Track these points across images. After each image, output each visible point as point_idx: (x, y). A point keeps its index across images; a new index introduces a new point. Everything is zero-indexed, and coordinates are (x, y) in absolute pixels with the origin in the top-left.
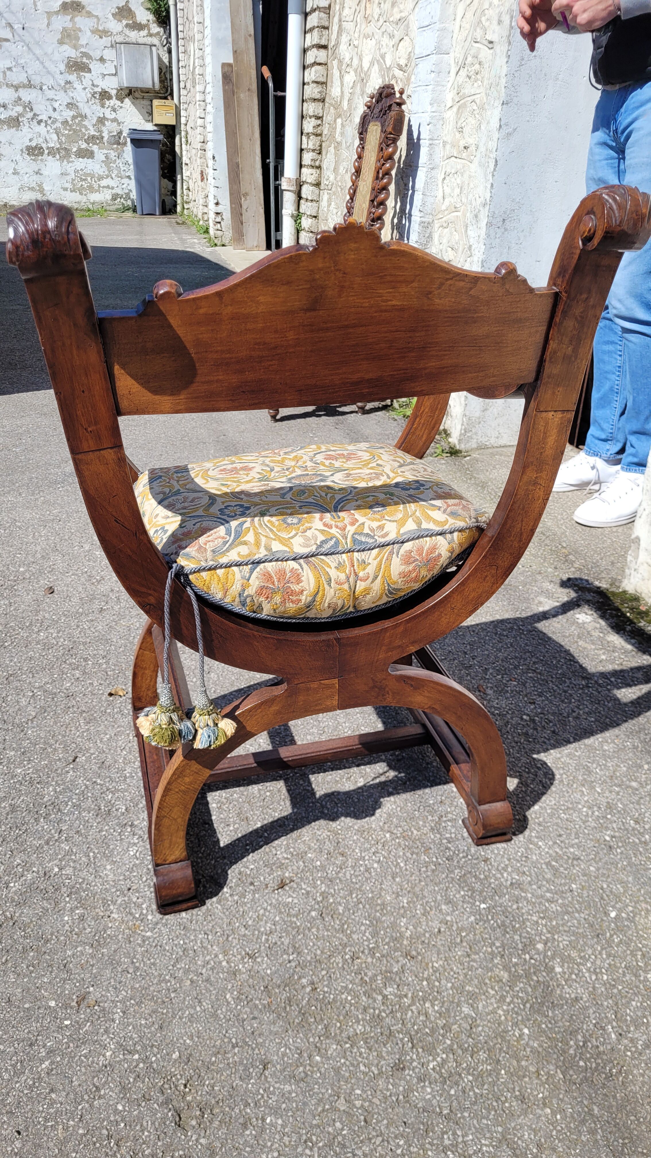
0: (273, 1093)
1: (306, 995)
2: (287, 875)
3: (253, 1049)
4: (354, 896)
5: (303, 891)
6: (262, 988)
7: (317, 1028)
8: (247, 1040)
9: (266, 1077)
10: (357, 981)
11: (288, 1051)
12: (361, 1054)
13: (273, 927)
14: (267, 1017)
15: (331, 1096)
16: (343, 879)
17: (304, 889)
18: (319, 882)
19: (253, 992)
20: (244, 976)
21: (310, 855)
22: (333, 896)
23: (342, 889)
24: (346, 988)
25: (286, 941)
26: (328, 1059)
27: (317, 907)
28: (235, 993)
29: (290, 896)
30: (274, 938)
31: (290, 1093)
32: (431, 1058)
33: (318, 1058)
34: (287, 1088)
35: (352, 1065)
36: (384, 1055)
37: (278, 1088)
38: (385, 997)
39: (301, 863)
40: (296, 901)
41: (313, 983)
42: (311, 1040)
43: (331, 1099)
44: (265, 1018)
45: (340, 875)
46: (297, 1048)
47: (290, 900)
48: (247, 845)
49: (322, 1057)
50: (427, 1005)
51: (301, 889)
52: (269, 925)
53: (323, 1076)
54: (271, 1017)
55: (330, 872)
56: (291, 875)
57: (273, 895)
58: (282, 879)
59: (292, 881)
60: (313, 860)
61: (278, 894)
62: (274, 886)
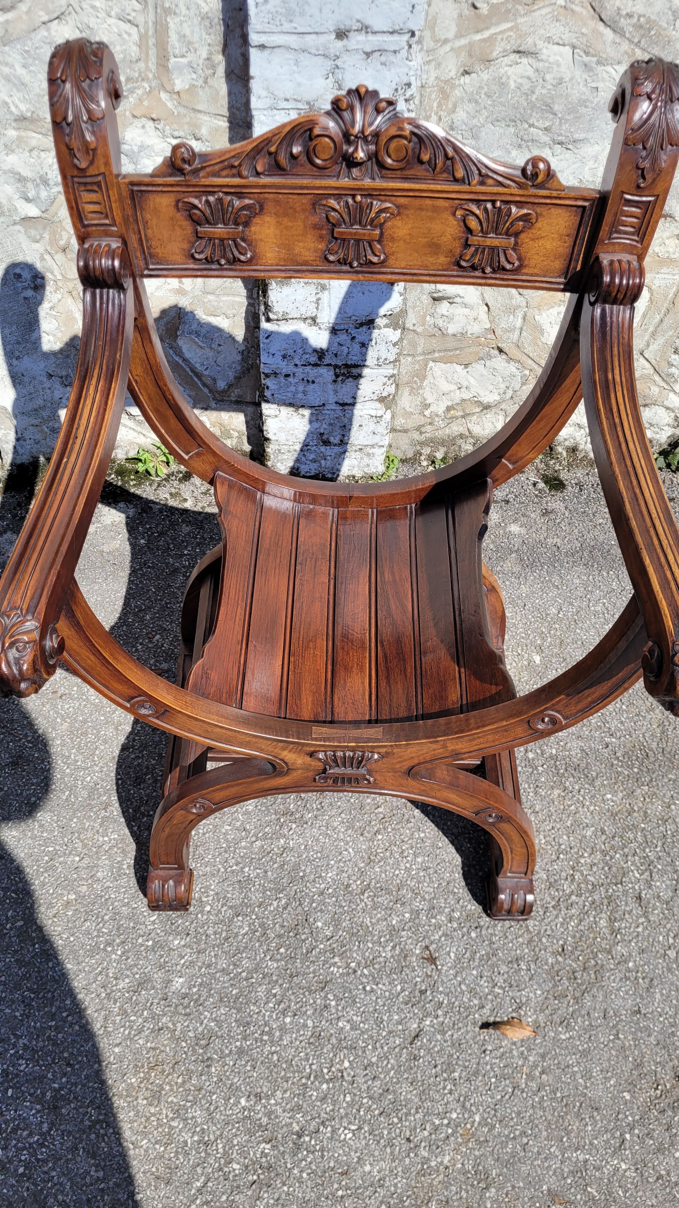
0: (663, 1009)
1: (567, 962)
2: (418, 952)
3: (622, 1020)
4: (456, 890)
5: (443, 939)
6: (556, 1002)
7: (601, 959)
8: (611, 1024)
9: (648, 1013)
10: (555, 913)
11: (623, 989)
12: (626, 927)
13: (485, 978)
14: (588, 1001)
15: (665, 960)
16: (433, 895)
17: (440, 937)
18: (433, 921)
19: (560, 1012)
20: (540, 1018)
21: (394, 922)
23: (446, 900)
24: (562, 924)
25: (504, 969)
26: (630, 955)
27: (465, 930)
28: (560, 1029)
29: (448, 954)
30: (500, 980)
31: (662, 995)
32: (631, 874)
33: (631, 964)
34: (658, 996)
35: (638, 936)
36: (628, 909)
37: (659, 1004)
38: (572, 893)
39: (404, 933)
40: (454, 949)
41: (553, 953)
42: (612, 966)
43: (667, 961)
44: (589, 1004)
45: (427, 896)
46: (621, 979)
47: (452, 955)
48: (364, 988)
49: (630, 960)
50: (582, 861)
51: (439, 940)
52: (482, 982)
53: (648, 963)
54: (588, 998)
55: (421, 907)
56: (418, 947)
57: (443, 971)
58: (423, 958)
59: (427, 947)
60: (401, 920)
61: (443, 966)
62: (430, 969)
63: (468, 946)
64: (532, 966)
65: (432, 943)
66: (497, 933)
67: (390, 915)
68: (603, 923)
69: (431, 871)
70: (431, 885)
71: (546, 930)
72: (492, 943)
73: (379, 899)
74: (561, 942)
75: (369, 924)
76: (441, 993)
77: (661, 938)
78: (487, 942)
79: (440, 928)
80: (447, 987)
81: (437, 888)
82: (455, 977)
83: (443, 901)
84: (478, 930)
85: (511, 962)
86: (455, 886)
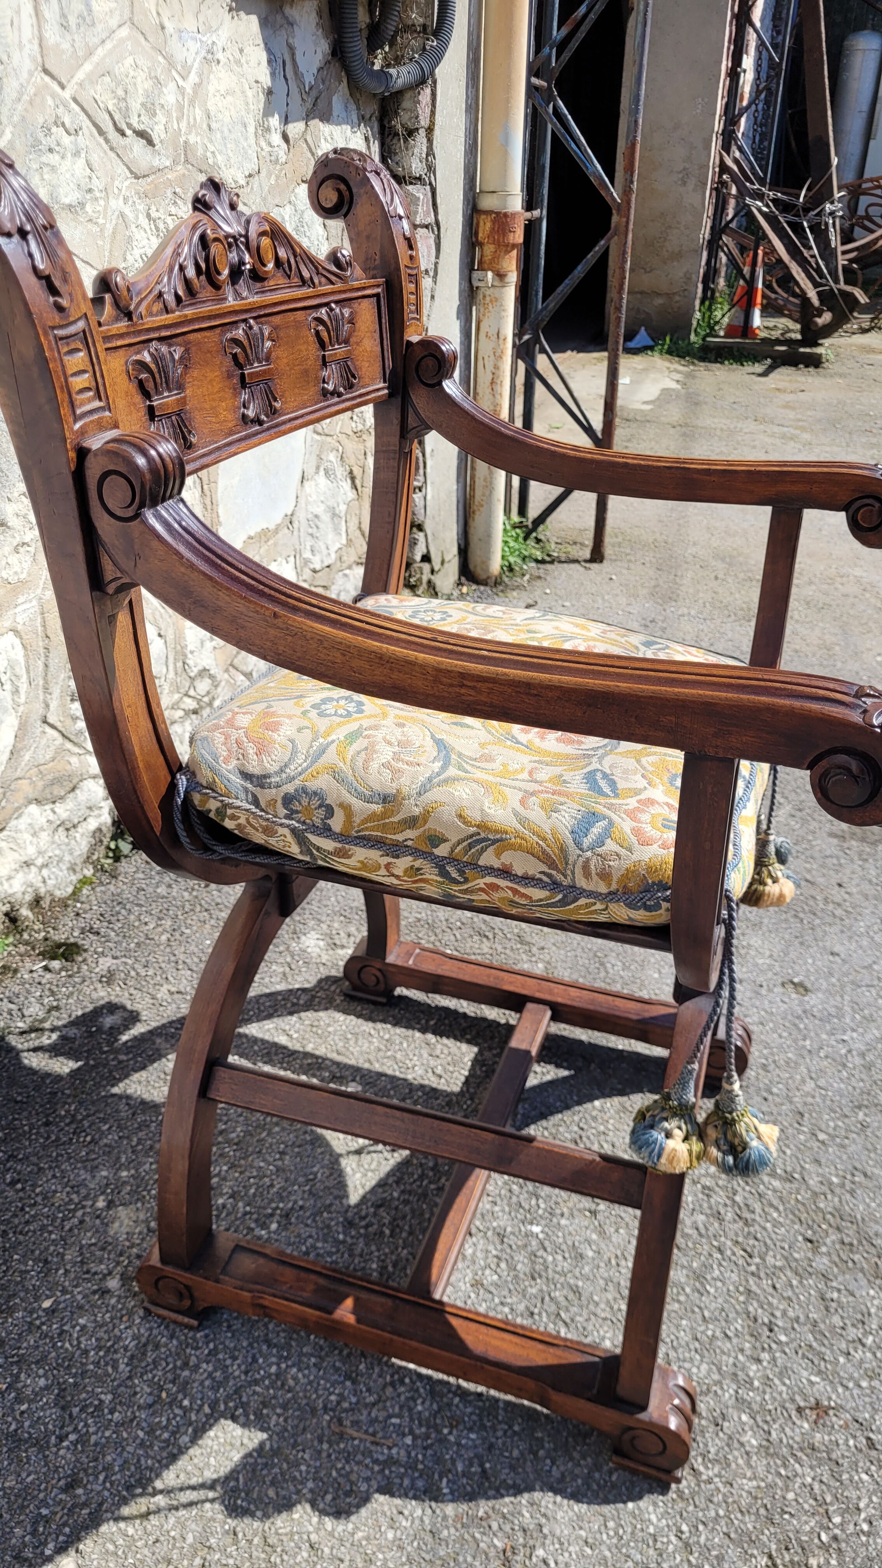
2: (806, 1426)
4: (710, 1333)
5: (787, 1382)
7: (826, 1207)
13: (851, 1350)
17: (784, 1384)
18: (756, 1383)
21: (754, 1442)
22: (742, 1350)
24: (775, 1226)
25: (836, 1320)
26: (822, 1175)
29: (812, 1383)
30: (853, 1333)
33: (834, 1180)
39: (774, 1435)
40: (805, 1372)
41: (815, 1254)
42: (836, 1199)
46: (854, 1197)
47: (813, 1379)
49: (829, 1179)
51: (789, 1387)
53: (833, 1163)
55: (731, 1391)
56: (798, 1422)
57: (839, 1402)
58: (816, 1422)
59: (799, 1410)
60: (752, 1429)
61: (830, 1399)
62: (834, 1419)
63: (800, 1352)
64: (834, 1284)
65: (793, 1400)
66: (781, 1307)
67: (742, 1445)
68: (776, 1184)
69: (672, 1354)
70: (696, 1363)
71: (783, 1248)
72: (797, 1320)
73: (712, 1450)
74: (800, 1238)
75: (755, 1483)
76: (872, 1417)
77: (802, 1137)
78: (796, 1326)
79: (768, 1378)
80: (864, 1407)
81: (702, 1356)
82: (847, 1388)
83: (725, 1358)
84: (776, 1329)
85: (827, 1309)
86: (703, 1332)
